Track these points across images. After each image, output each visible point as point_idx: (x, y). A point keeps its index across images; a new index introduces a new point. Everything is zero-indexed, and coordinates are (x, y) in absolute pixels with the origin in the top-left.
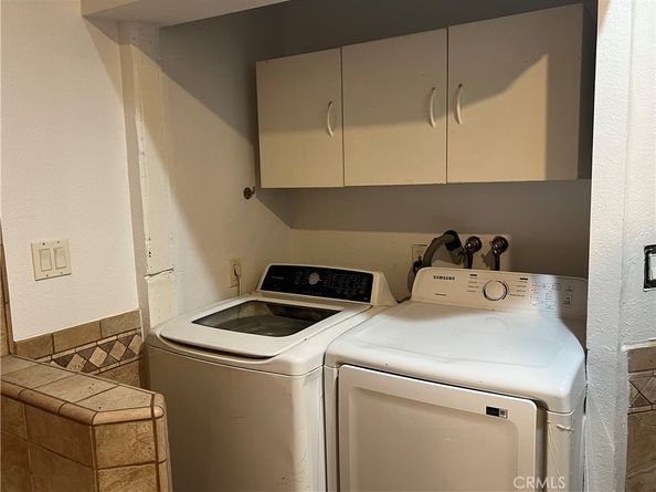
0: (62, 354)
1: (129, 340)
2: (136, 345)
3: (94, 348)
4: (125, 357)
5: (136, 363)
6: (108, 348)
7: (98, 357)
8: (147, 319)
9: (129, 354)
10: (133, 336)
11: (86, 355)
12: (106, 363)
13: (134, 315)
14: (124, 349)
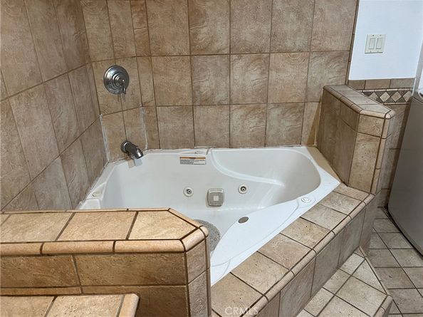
0: (368, 91)
1: (404, 92)
2: (407, 96)
3: (384, 92)
4: (399, 100)
5: (405, 106)
6: (391, 94)
7: (385, 97)
8: (417, 84)
9: (402, 100)
10: (407, 91)
11: (379, 94)
12: (388, 101)
13: (411, 80)
14: (400, 96)
